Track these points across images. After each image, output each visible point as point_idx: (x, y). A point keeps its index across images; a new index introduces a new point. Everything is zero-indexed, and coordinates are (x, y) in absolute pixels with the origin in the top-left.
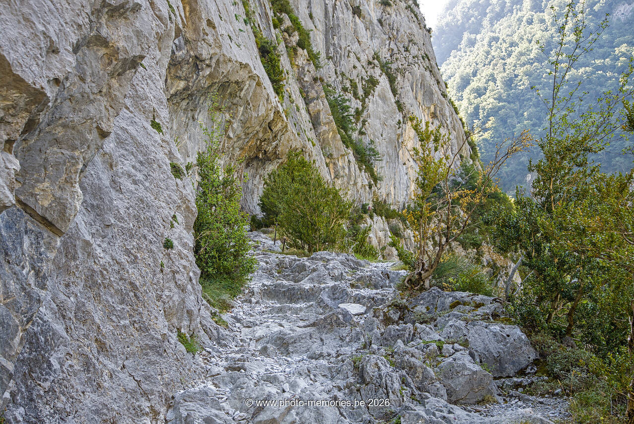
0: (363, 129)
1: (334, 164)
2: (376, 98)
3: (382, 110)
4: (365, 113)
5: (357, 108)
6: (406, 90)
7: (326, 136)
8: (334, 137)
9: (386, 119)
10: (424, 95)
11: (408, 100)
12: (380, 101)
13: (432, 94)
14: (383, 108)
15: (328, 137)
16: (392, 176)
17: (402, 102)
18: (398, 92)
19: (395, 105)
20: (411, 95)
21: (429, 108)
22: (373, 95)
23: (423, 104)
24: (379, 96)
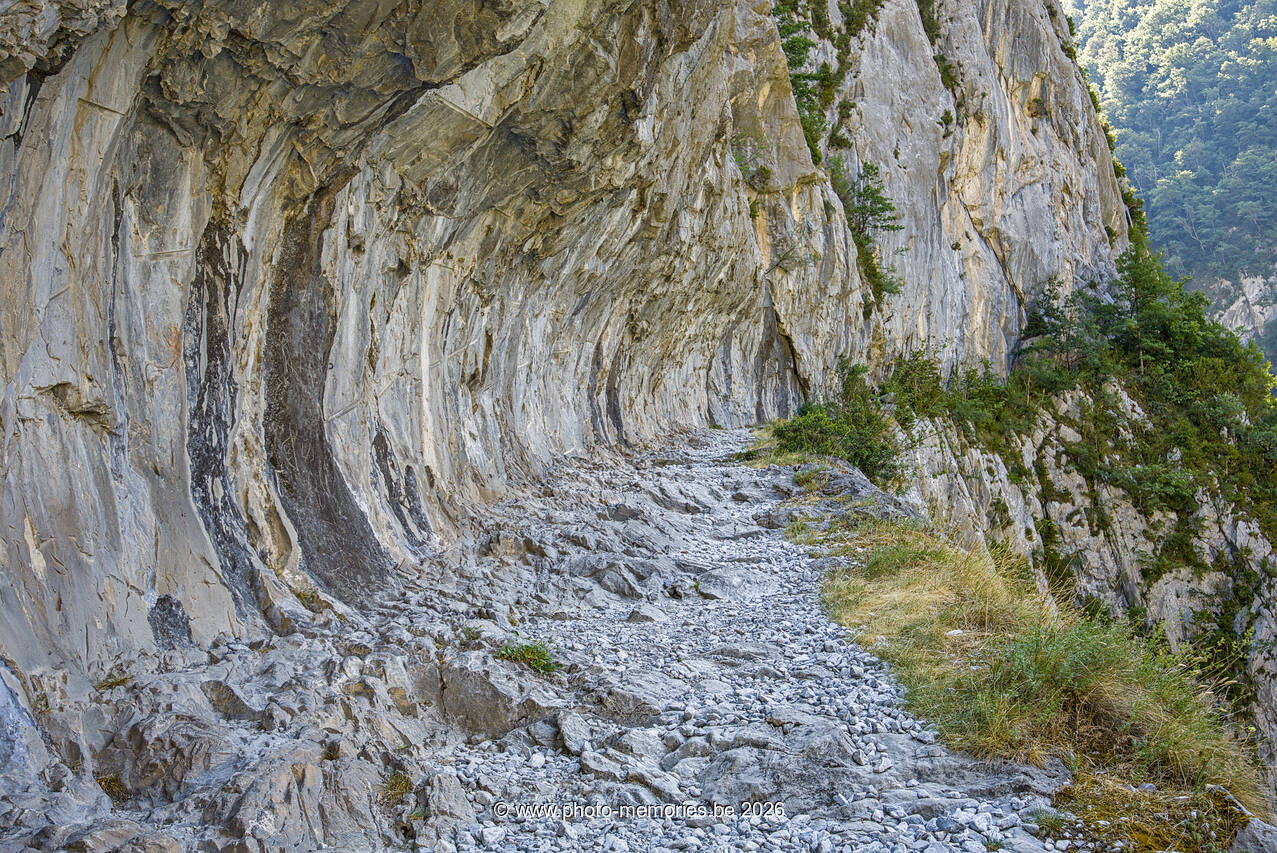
0: (843, 130)
1: (774, 212)
2: (882, 38)
3: (897, 78)
4: (848, 82)
5: (825, 65)
6: (965, 25)
7: (744, 99)
8: (777, 107)
9: (910, 107)
10: (1013, 47)
11: (971, 55)
12: (893, 52)
13: (1037, 43)
14: (901, 71)
15: (753, 103)
16: (924, 281)
17: (951, 59)
18: (942, 31)
19: (933, 65)
20: (979, 41)
21: (1026, 86)
22: (873, 30)
23: (1012, 73)
24: (890, 33)
